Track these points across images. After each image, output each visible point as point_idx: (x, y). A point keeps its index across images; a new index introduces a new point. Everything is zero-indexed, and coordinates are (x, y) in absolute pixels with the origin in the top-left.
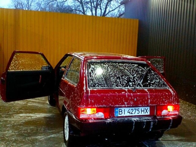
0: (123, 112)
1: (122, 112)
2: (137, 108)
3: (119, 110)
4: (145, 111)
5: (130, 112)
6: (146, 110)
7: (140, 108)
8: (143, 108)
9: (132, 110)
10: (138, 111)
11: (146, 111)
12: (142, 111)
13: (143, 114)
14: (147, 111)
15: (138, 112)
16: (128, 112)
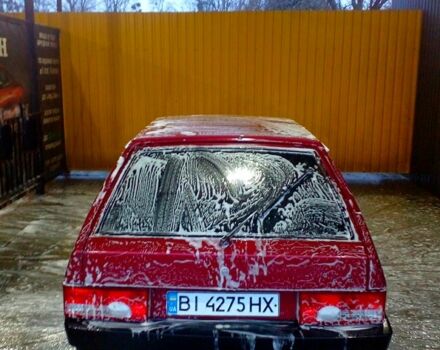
0: (192, 304)
1: (187, 302)
2: (236, 296)
3: (181, 297)
4: (264, 305)
5: (213, 306)
6: (268, 304)
7: (247, 297)
8: (256, 298)
9: (221, 301)
10: (239, 303)
11: (268, 306)
12: (251, 305)
13: (255, 312)
14: (272, 305)
15: (241, 307)
16: (207, 305)
